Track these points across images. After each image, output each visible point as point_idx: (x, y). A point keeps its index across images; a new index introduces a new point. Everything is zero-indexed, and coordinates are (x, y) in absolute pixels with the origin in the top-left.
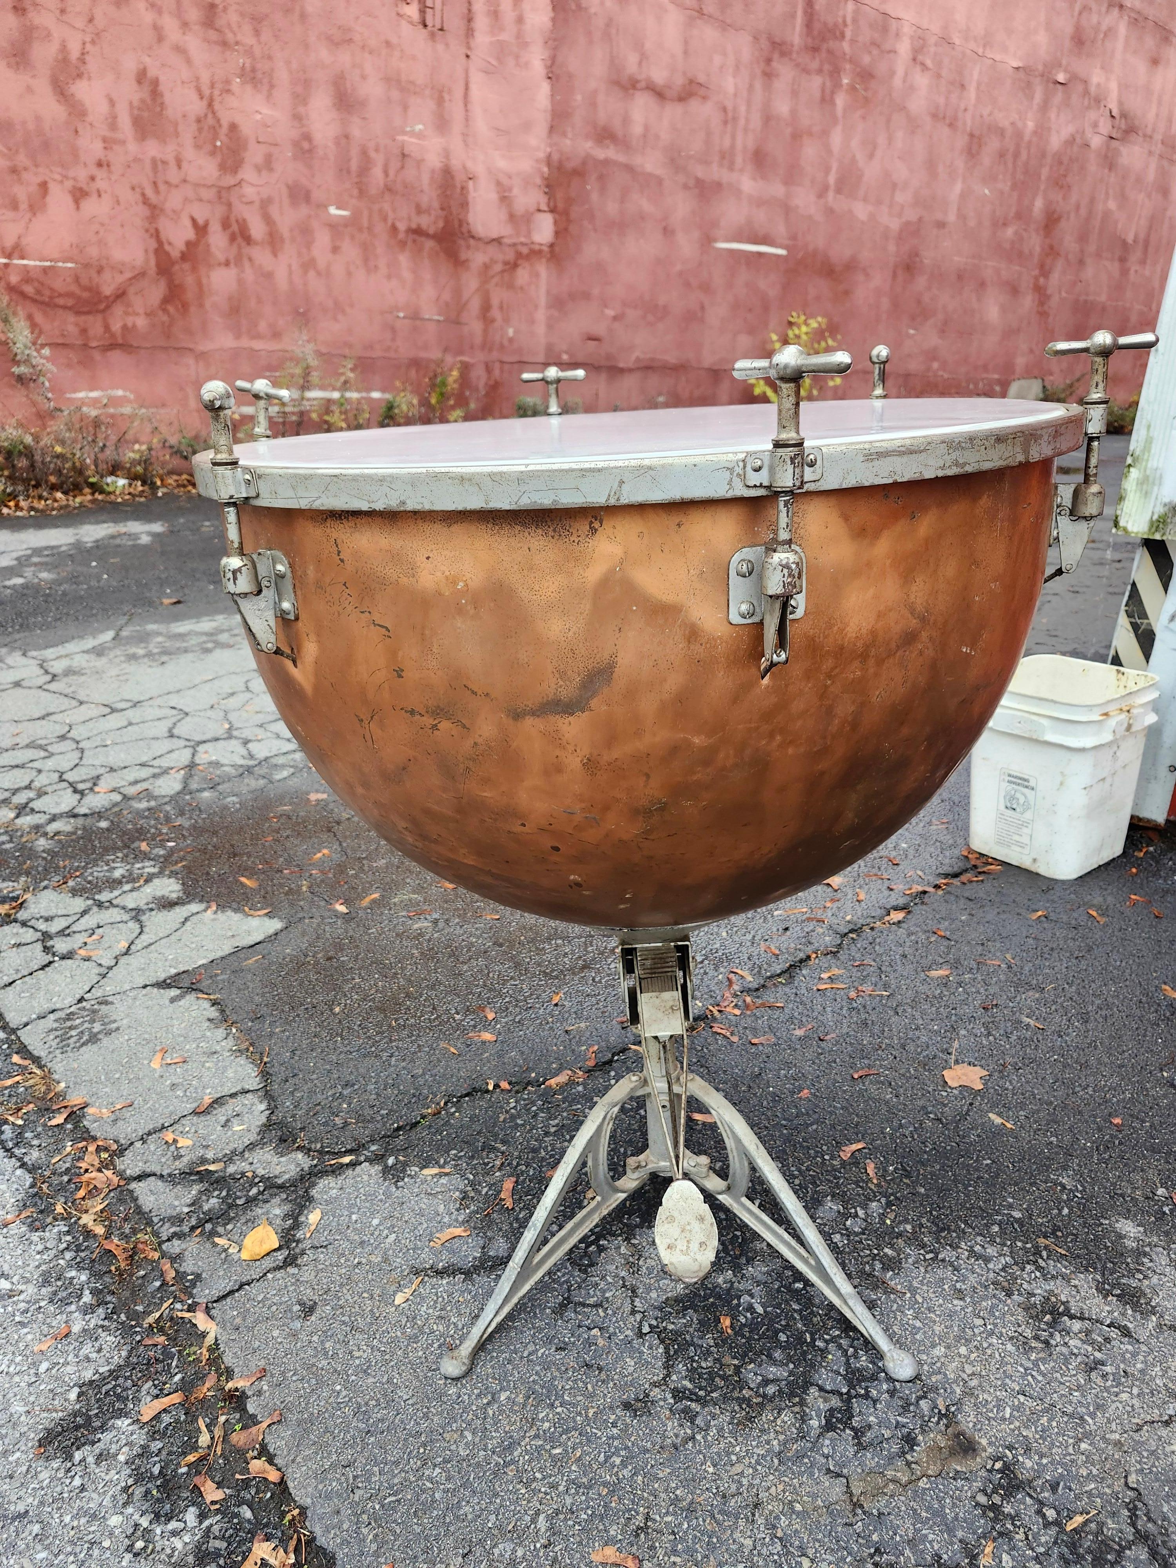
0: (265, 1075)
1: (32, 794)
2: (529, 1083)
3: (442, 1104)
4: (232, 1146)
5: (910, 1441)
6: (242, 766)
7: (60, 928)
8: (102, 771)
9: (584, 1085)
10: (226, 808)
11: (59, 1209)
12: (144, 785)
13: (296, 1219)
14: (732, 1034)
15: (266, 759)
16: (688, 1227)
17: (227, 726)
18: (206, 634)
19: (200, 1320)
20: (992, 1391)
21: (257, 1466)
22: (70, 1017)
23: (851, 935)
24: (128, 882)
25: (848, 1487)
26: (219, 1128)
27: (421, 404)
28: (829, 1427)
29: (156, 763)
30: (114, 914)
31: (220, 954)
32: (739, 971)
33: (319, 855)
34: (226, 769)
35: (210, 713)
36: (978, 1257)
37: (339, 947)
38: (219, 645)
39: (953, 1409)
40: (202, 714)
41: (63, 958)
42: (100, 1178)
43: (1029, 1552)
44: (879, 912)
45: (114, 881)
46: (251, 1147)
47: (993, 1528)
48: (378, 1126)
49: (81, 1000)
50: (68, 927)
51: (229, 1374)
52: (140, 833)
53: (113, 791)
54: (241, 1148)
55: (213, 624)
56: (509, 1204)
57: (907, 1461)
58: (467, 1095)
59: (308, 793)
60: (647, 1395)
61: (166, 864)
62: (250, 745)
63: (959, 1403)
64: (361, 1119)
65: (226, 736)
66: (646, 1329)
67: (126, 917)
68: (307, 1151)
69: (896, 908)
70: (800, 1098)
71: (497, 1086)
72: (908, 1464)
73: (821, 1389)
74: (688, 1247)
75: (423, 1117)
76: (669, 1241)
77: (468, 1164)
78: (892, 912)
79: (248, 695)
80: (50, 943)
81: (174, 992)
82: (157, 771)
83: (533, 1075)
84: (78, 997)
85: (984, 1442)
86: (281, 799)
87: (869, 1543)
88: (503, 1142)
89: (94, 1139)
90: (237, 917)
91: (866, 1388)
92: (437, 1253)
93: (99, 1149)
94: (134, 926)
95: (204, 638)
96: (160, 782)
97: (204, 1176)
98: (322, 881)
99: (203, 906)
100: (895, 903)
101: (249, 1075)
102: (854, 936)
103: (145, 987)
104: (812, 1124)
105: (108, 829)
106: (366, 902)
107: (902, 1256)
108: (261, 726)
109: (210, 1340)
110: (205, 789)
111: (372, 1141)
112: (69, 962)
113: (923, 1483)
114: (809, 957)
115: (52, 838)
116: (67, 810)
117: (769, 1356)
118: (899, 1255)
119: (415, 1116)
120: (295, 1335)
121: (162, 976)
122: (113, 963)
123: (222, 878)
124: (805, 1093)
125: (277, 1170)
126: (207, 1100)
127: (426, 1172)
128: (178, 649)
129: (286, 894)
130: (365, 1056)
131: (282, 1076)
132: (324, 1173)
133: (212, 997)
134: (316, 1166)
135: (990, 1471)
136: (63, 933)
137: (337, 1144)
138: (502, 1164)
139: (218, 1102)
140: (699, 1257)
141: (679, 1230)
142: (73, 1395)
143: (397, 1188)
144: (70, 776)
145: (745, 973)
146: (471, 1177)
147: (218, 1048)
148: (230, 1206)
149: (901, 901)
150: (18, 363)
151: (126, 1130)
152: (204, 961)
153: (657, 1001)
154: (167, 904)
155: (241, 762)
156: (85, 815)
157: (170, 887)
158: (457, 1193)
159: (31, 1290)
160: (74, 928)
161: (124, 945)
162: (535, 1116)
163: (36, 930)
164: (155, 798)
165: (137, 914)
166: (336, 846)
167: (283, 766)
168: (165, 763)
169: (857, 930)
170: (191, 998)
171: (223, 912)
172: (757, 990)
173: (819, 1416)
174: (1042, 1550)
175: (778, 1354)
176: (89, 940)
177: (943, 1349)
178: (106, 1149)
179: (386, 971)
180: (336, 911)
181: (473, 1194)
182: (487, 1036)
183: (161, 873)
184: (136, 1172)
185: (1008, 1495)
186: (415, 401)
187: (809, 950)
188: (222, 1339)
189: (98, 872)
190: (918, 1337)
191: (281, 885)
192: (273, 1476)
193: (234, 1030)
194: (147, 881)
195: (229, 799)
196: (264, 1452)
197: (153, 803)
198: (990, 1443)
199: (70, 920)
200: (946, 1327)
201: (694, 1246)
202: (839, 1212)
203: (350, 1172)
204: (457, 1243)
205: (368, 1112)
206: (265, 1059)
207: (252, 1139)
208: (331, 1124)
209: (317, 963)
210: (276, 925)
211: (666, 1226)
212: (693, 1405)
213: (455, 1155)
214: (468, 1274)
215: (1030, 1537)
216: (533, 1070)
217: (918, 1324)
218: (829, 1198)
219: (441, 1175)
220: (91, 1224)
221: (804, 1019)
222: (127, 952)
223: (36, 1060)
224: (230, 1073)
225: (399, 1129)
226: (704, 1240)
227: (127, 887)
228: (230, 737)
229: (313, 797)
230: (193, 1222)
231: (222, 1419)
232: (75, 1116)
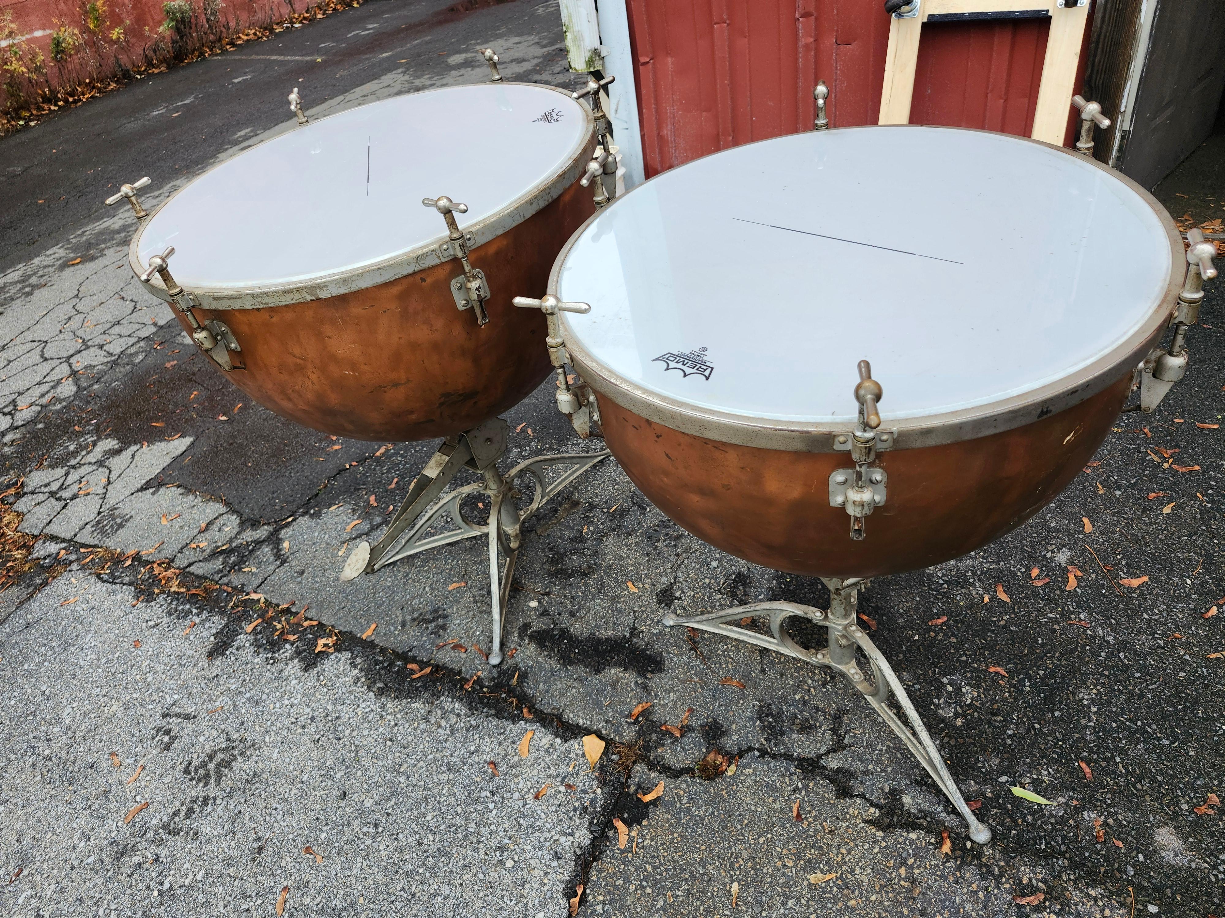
0: (227, 504)
2: (366, 459)
3: (326, 482)
4: (229, 537)
5: (556, 511)
6: (108, 362)
7: (58, 487)
8: (14, 396)
9: (393, 449)
10: (114, 390)
11: (156, 591)
12: (51, 395)
13: (278, 548)
15: (122, 352)
17: (81, 341)
18: (18, 282)
19: (254, 596)
20: (584, 484)
21: (306, 624)
22: (98, 522)
24: (82, 450)
25: (536, 533)
26: (217, 533)
27: (82, 32)
29: (48, 379)
30: (86, 469)
31: (165, 464)
33: (193, 396)
34: (100, 367)
35: (61, 336)
36: (575, 445)
37: (234, 437)
38: (34, 287)
39: (569, 495)
40: (57, 338)
41: (72, 499)
42: (169, 573)
43: (599, 523)
45: (73, 452)
46: (239, 533)
47: (587, 522)
48: (299, 502)
49: (99, 513)
50: (63, 484)
51: (278, 605)
52: (69, 422)
53: (31, 405)
54: (234, 536)
55: (20, 273)
56: (375, 504)
57: (556, 517)
58: (337, 474)
59: (163, 364)
61: (100, 433)
62: (105, 348)
63: (572, 493)
64: (289, 503)
65: (83, 347)
67: (95, 467)
68: (269, 524)
71: (350, 465)
75: (320, 490)
77: (350, 499)
79: (82, 316)
80: (58, 496)
81: (151, 490)
82: (52, 384)
83: (367, 455)
84: (96, 512)
85: (582, 500)
86: (148, 372)
87: (545, 544)
88: (363, 484)
89: (154, 562)
90: (163, 444)
92: (351, 533)
93: (159, 565)
94: (103, 470)
95: (19, 286)
96: (59, 389)
97: (222, 552)
98: (203, 409)
99: (138, 446)
101: (221, 508)
103: (132, 494)
105: (45, 428)
106: (236, 410)
108: (104, 333)
109: (263, 600)
110: (93, 384)
111: (299, 508)
112: (77, 500)
115: (12, 445)
116: (8, 426)
119: (315, 492)
120: (300, 582)
121: (139, 486)
122: (105, 491)
123: (141, 429)
125: (258, 536)
126: (203, 525)
127: (331, 509)
128: (5, 299)
129: (185, 422)
130: (276, 478)
131: (237, 502)
132: (282, 528)
133: (175, 484)
134: (276, 528)
135: (584, 507)
136: (61, 488)
137: (281, 516)
138: (366, 492)
139: (210, 524)
142: (212, 639)
143: (320, 519)
146: (354, 502)
147: (194, 504)
148: (243, 557)
151: (168, 552)
152: (159, 471)
154: (116, 452)
155: (106, 360)
156: (23, 425)
157: (111, 444)
158: (350, 510)
159: (166, 620)
160: (67, 483)
161: (104, 480)
162: (375, 469)
163: (43, 493)
164: (64, 400)
165: (100, 463)
166: (200, 388)
167: (136, 354)
168: (54, 377)
170: (162, 490)
171: (153, 444)
176: (81, 486)
178: (163, 563)
179: (266, 439)
180: (221, 420)
181: (357, 508)
182: (336, 447)
183: (99, 439)
184: (186, 564)
185: (591, 511)
186: (76, 31)
188: (268, 597)
189: (58, 452)
191: (180, 419)
192: (315, 623)
193: (198, 493)
194: (94, 445)
195: (114, 384)
196: (307, 619)
197: (64, 404)
198: (584, 500)
199: (61, 481)
203: (294, 523)
204: (357, 527)
205: (291, 499)
206: (224, 498)
207: (237, 530)
208: (275, 510)
209: (225, 449)
210: (188, 440)
213: (342, 498)
214: (367, 534)
219: (339, 507)
220: (177, 590)
222: (109, 483)
223: (95, 546)
224: (208, 511)
225: (309, 499)
227: (84, 453)
228: (88, 347)
229: (168, 365)
230: (228, 569)
231: (283, 619)
232: (137, 558)
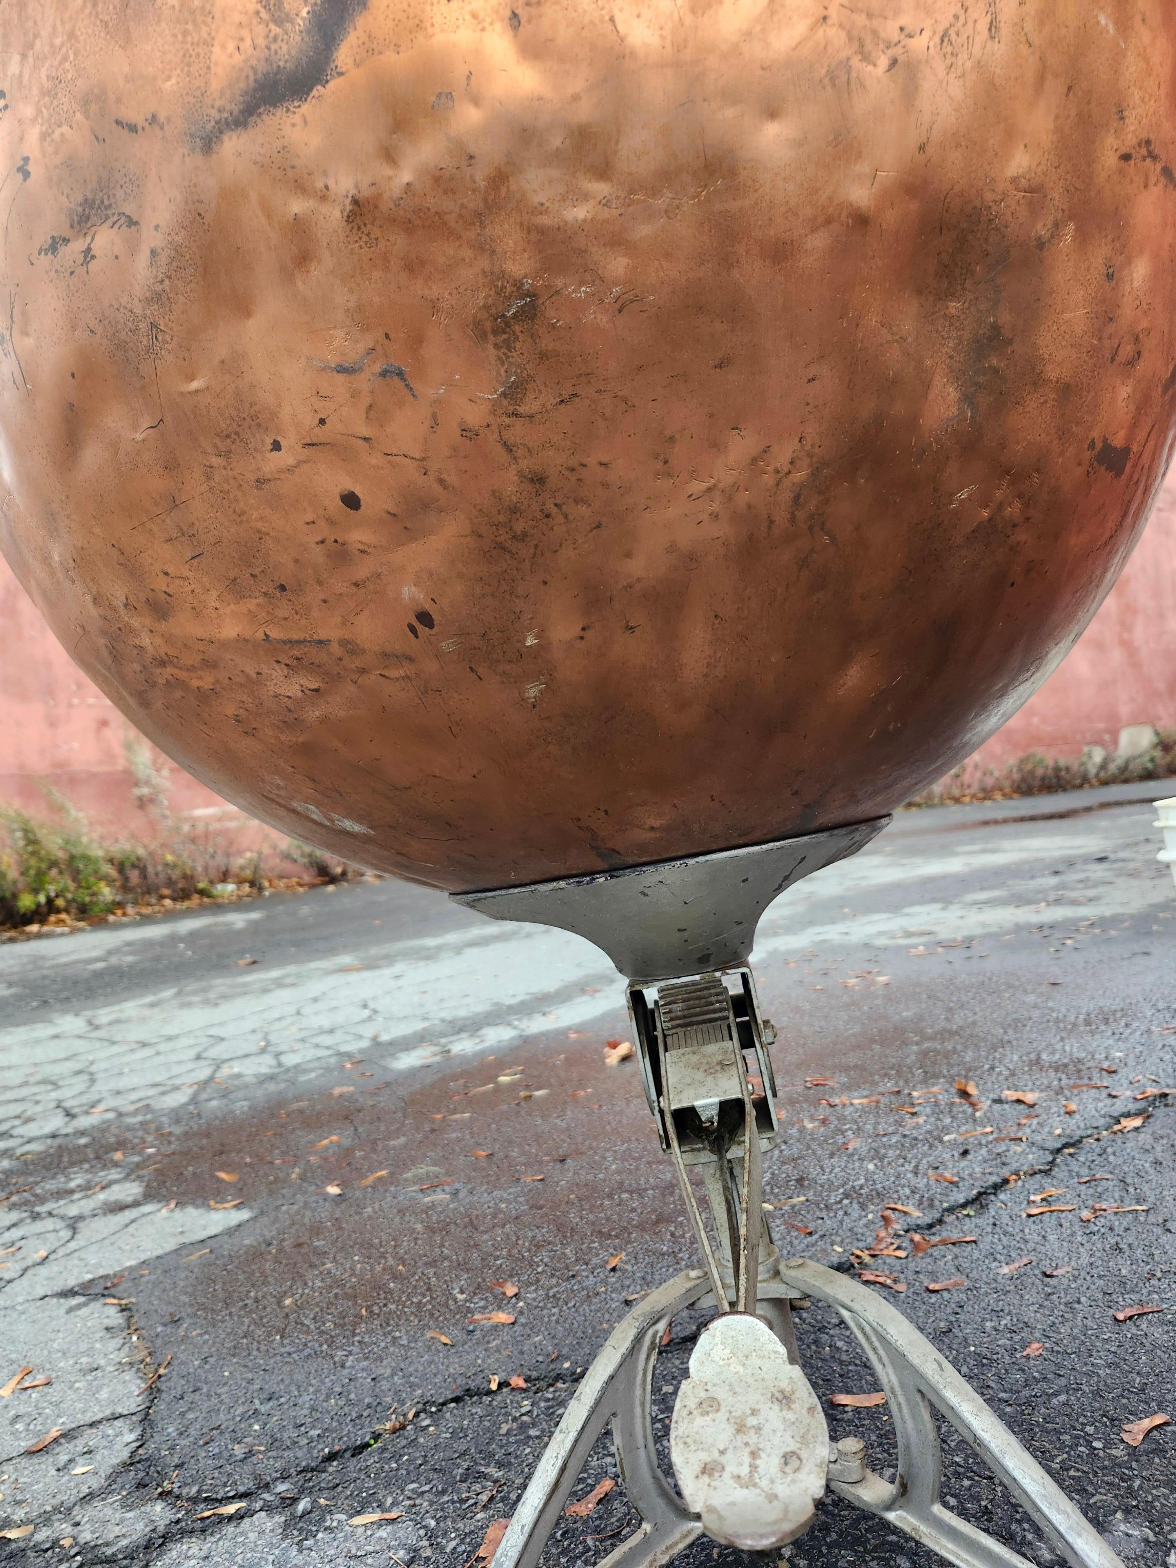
0: (153, 1392)
1: (17, 1122)
2: (559, 1377)
3: (410, 1416)
4: (59, 1499)
6: (265, 1074)
8: (106, 1095)
10: (231, 1111)
12: (146, 1102)
14: (895, 1281)
15: (296, 1066)
16: (752, 1421)
17: (263, 1044)
18: (271, 980)
23: (1066, 1151)
24: (81, 1191)
26: (53, 1472)
29: (169, 1082)
30: (49, 1224)
31: (157, 1253)
32: (899, 1207)
33: (325, 1142)
34: (247, 1078)
35: (249, 1036)
37: (317, 1232)
38: (282, 986)
40: (239, 1038)
44: (1102, 1122)
45: (66, 1191)
46: (88, 1498)
48: (300, 1454)
52: (121, 1145)
53: (110, 1110)
54: (71, 1502)
55: (283, 972)
58: (454, 1400)
59: (332, 1088)
61: (135, 1170)
62: (282, 1057)
64: (274, 1442)
65: (258, 1052)
67: (60, 1226)
68: (173, 1499)
69: (1127, 1115)
70: (1028, 1357)
71: (504, 1384)
74: (754, 1467)
75: (377, 1437)
76: (705, 1457)
77: (432, 1503)
78: (1122, 1120)
81: (77, 1301)
82: (167, 1088)
83: (567, 1365)
86: (298, 1097)
88: (500, 1465)
90: (196, 1212)
94: (65, 1234)
95: (268, 983)
96: (166, 1097)
98: (320, 1166)
99: (159, 1206)
100: (1125, 1110)
101: (129, 1395)
102: (1072, 1150)
103: (44, 1298)
104: (1056, 1394)
105: (85, 1145)
106: (368, 1181)
110: (214, 1099)
111: (284, 1478)
114: (1006, 1181)
115: (17, 1159)
116: (49, 1132)
119: (362, 1435)
121: (71, 1284)
123: (195, 1178)
124: (1034, 1349)
125: (113, 1533)
126: (53, 1434)
127: (358, 1520)
128: (238, 993)
129: (269, 1184)
131: (178, 1392)
133: (123, 1302)
134: (178, 1521)
137: (225, 1485)
138: (492, 1499)
139: (68, 1435)
140: (782, 1490)
141: (730, 1430)
143: (300, 1551)
144: (67, 1104)
145: (910, 1209)
146: (433, 1523)
147: (102, 1362)
149: (1133, 1107)
150: (136, 784)
152: (133, 1263)
153: (694, 1059)
154: (117, 1208)
155: (267, 1071)
156: (66, 1135)
157: (129, 1191)
158: (402, 1553)
161: (44, 1253)
164: (153, 1112)
165: (75, 1222)
166: (349, 1131)
168: (178, 1082)
169: (1076, 1144)
170: (96, 1306)
171: (181, 1209)
172: (930, 1226)
179: (371, 1252)
180: (327, 1194)
181: (428, 1552)
182: (501, 1318)
183: (125, 1178)
187: (1005, 1172)
189: (52, 1184)
191: (267, 1176)
193: (135, 1338)
194: (103, 1188)
195: (239, 1104)
197: (149, 1117)
201: (769, 1464)
202: (1146, 1541)
205: (290, 1435)
206: (162, 1371)
207: (95, 1486)
208: (226, 1454)
209: (280, 1251)
210: (244, 1215)
211: (699, 1421)
213: (413, 1491)
216: (567, 1358)
218: (1119, 1515)
219: (380, 1524)
221: (1013, 1254)
222: (42, 1262)
225: (331, 1456)
226: (793, 1446)
227: (77, 1196)
228: (263, 1052)
229: (338, 1091)
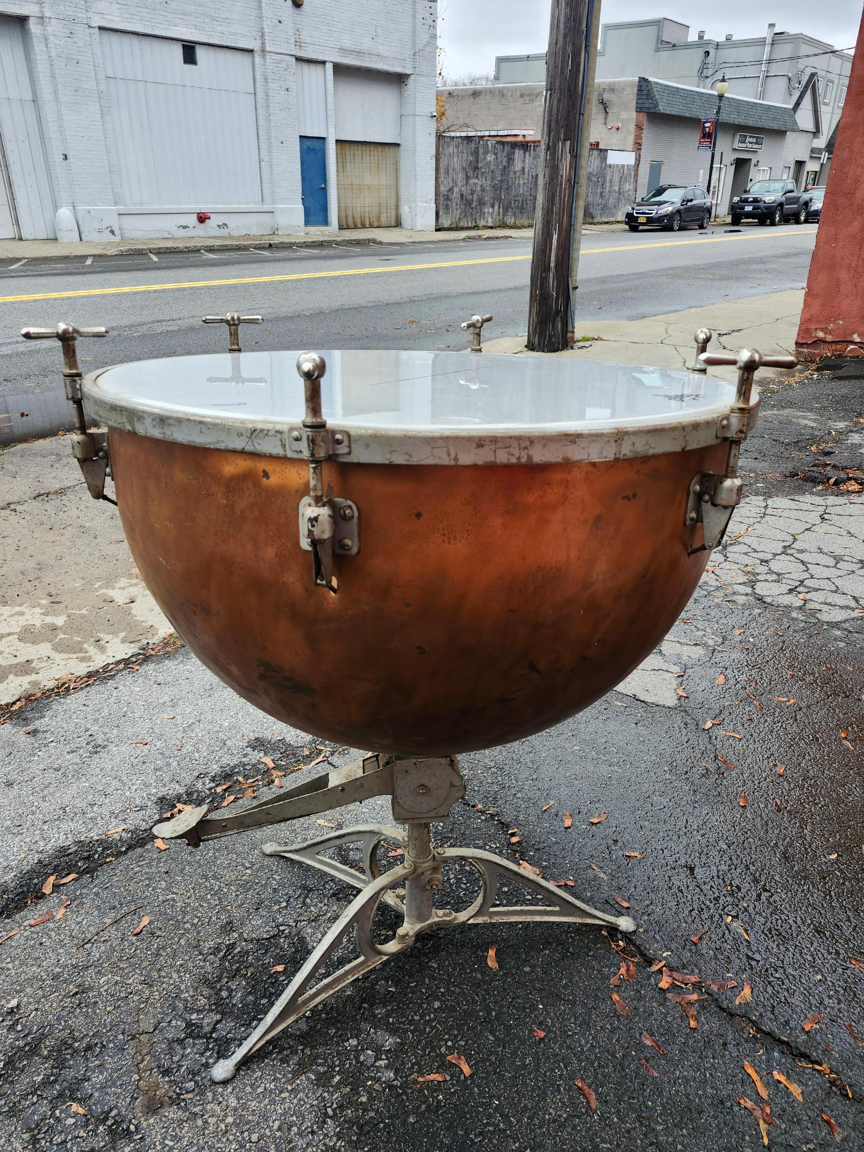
5: (167, 1072)
20: (190, 1134)
25: (146, 1033)
28: (189, 1024)
39: (183, 1104)
43: (70, 1138)
47: (93, 1117)
57: (153, 1069)
60: (234, 931)
63: (186, 1109)
66: (281, 928)
72: (151, 1069)
73: (218, 1022)
85: (152, 1121)
87: (109, 1042)
91: (212, 1049)
107: (331, 1089)
113: (136, 1077)
117: (250, 993)
118: (332, 1086)
135: (130, 1121)
173: (199, 1019)
174: (69, 1146)
175: (251, 998)
177: (233, 1105)
185: (111, 1131)
190: (248, 1088)
198: (149, 1125)
200: (254, 1111)
212: (222, 954)
215: (79, 1140)
217: (260, 1090)
218: (399, 1040)
